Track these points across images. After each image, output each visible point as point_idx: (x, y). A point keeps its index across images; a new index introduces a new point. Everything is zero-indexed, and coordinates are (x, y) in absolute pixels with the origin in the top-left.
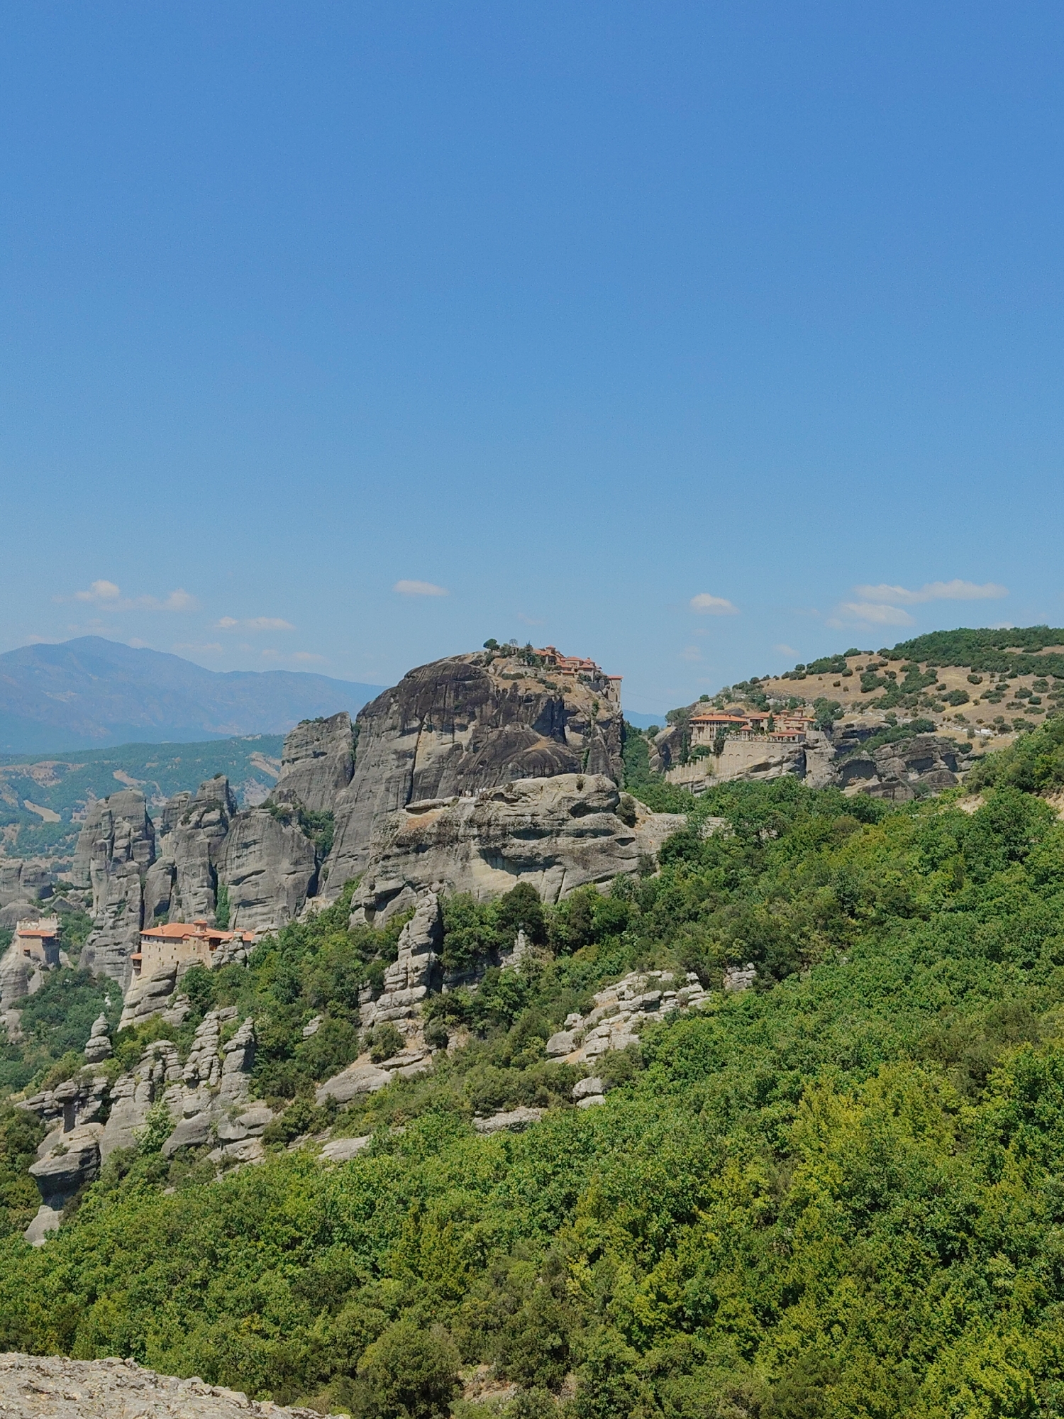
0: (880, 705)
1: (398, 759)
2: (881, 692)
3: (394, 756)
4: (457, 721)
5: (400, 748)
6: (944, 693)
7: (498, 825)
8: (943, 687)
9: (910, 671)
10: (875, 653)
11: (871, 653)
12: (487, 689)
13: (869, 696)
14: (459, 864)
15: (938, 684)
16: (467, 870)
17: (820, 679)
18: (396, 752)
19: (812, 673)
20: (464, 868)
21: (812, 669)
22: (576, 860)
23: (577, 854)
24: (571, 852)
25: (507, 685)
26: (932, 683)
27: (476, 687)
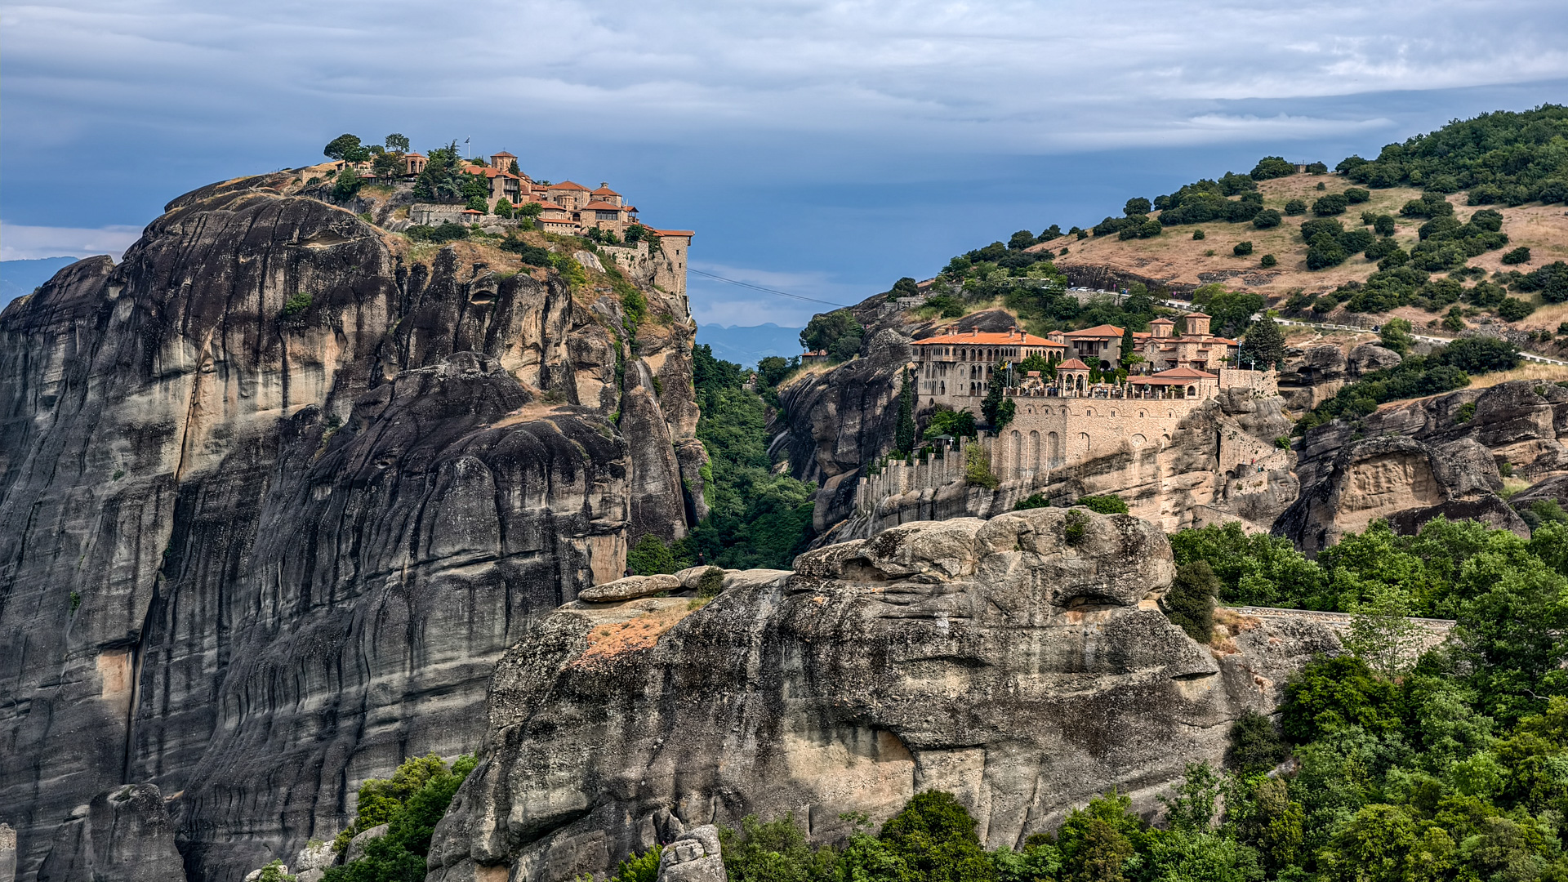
0: (1363, 302)
1: (137, 449)
2: (1358, 271)
3: (125, 442)
4: (295, 346)
5: (140, 418)
6: (1524, 269)
7: (861, 642)
8: (1521, 256)
9: (1427, 213)
10: (1331, 169)
11: (1318, 169)
12: (373, 264)
13: (1331, 280)
14: (751, 744)
15: (1507, 249)
16: (774, 762)
17: (1199, 236)
18: (129, 430)
19: (1173, 222)
20: (765, 755)
21: (1176, 212)
22: (1070, 733)
23: (1074, 716)
24: (1055, 709)
25: (425, 253)
26: (1493, 246)
27: (343, 259)
